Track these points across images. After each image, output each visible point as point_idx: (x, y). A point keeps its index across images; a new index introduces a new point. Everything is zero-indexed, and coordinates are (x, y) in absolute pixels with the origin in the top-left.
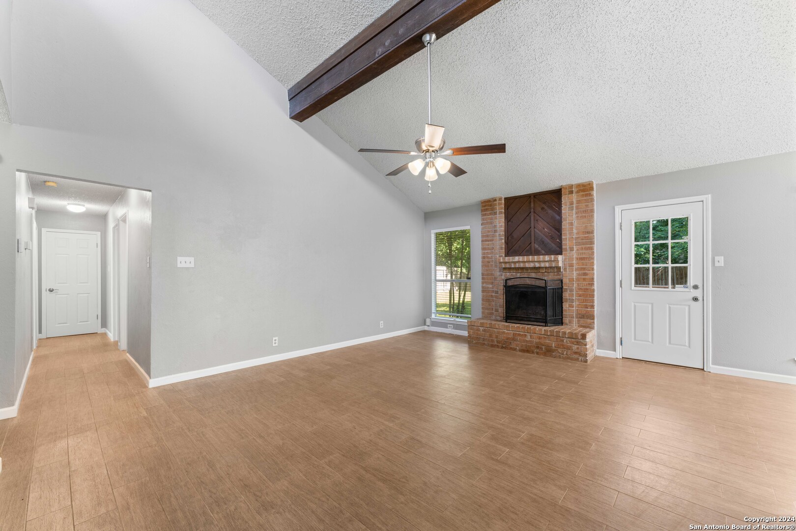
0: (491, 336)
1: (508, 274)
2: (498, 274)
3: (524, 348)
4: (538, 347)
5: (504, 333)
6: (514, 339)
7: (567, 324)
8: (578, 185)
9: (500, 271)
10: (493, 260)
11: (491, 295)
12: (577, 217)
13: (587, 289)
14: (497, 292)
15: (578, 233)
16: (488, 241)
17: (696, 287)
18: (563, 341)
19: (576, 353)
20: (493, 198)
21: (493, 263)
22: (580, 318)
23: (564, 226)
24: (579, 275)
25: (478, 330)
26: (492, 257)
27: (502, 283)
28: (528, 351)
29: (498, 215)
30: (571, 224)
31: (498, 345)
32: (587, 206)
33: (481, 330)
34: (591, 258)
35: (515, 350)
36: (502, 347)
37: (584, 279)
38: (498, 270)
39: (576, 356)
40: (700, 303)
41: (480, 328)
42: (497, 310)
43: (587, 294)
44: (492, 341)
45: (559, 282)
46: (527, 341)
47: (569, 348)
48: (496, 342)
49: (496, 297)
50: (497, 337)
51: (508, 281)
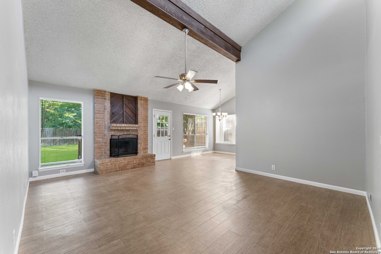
0: (115, 166)
1: (113, 132)
2: (107, 132)
3: (133, 167)
4: (139, 165)
5: (123, 162)
6: (128, 164)
7: (139, 153)
8: (144, 98)
9: (108, 131)
10: (103, 125)
11: (102, 145)
12: (143, 110)
13: (146, 138)
14: (106, 143)
15: (143, 116)
16: (100, 114)
17: (169, 136)
18: (148, 159)
19: (152, 162)
20: (104, 90)
21: (103, 127)
22: (144, 150)
23: (139, 113)
24: (143, 133)
25: (107, 165)
26: (102, 123)
27: (109, 138)
28: (134, 168)
29: (107, 101)
30: (141, 112)
31: (119, 170)
32: (146, 106)
33: (109, 164)
34: (147, 126)
35: (128, 169)
36: (122, 170)
37: (145, 134)
38: (107, 131)
39: (152, 164)
40: (170, 140)
41: (109, 163)
42: (105, 153)
43: (146, 140)
44: (116, 168)
45: (136, 136)
46: (134, 163)
47: (150, 161)
48: (118, 169)
49: (105, 146)
50: (119, 166)
51: (112, 136)
